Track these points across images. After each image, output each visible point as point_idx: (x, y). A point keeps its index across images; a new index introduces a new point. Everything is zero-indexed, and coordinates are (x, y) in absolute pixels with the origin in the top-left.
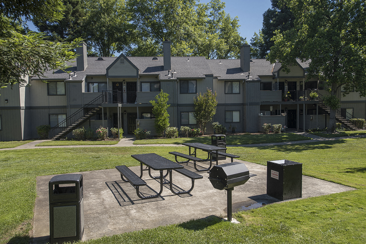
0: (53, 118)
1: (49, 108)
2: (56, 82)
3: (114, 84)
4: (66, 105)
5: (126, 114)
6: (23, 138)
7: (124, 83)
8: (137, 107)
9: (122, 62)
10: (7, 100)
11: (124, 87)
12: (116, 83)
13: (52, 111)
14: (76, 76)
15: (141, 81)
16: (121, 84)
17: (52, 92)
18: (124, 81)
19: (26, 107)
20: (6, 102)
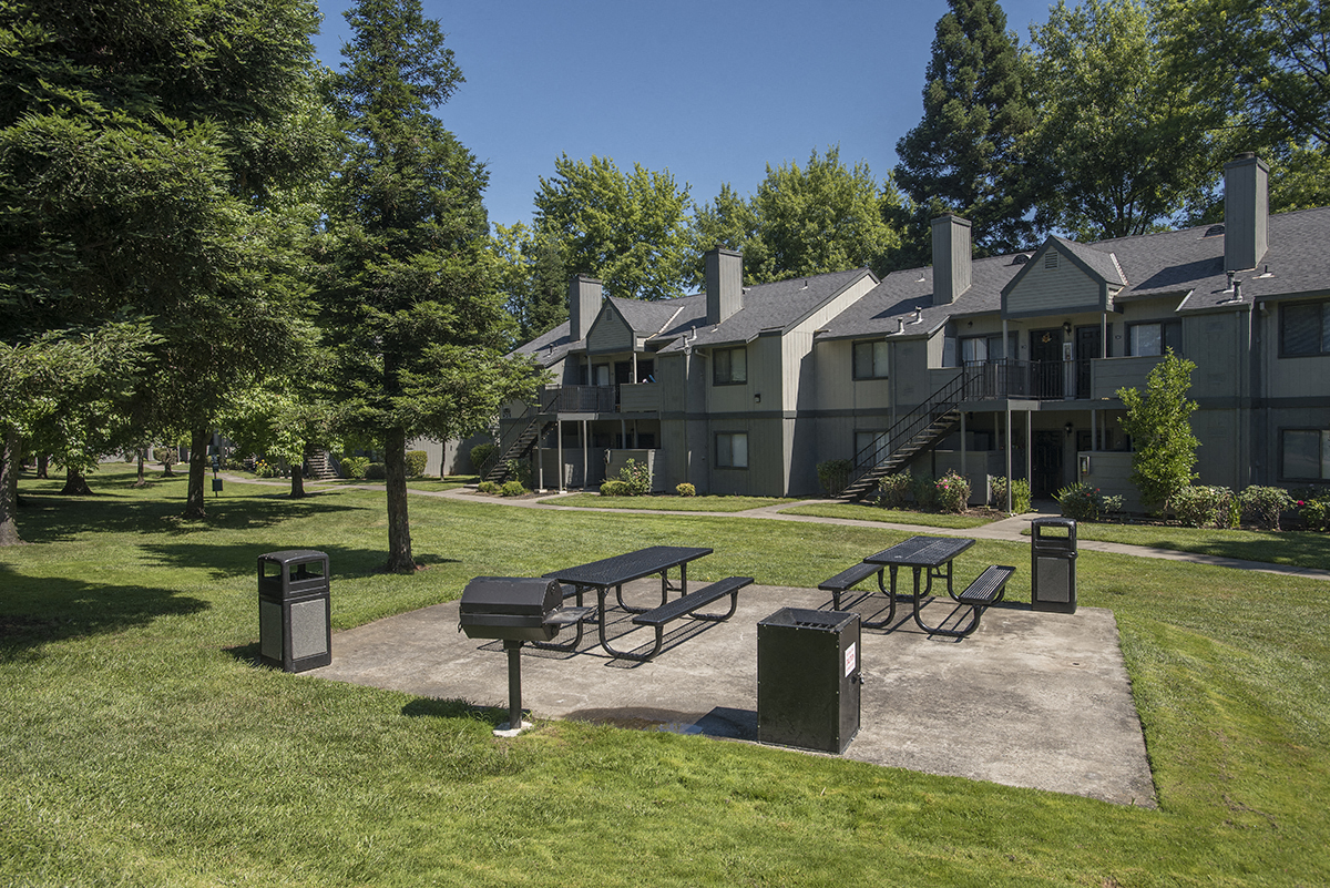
0: (863, 442)
1: (854, 413)
2: (872, 342)
3: (1035, 336)
4: (886, 406)
5: (1073, 435)
6: (786, 491)
7: (1069, 331)
8: (1093, 412)
9: (1051, 265)
10: (758, 396)
11: (1068, 346)
12: (1042, 333)
13: (862, 423)
14: (920, 320)
15: (1127, 320)
16: (1057, 335)
17: (863, 370)
18: (1066, 324)
19: (799, 411)
20: (757, 399)
